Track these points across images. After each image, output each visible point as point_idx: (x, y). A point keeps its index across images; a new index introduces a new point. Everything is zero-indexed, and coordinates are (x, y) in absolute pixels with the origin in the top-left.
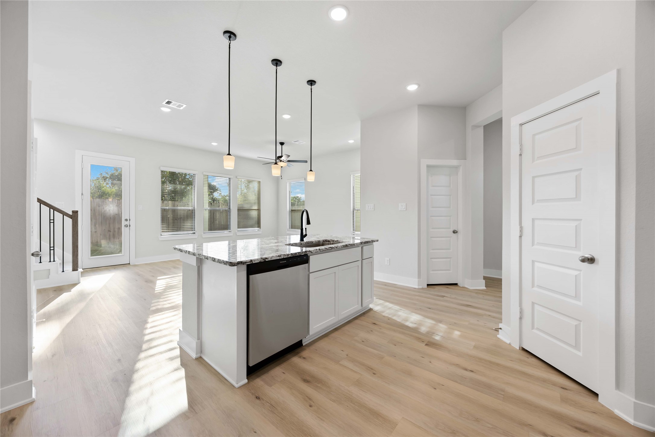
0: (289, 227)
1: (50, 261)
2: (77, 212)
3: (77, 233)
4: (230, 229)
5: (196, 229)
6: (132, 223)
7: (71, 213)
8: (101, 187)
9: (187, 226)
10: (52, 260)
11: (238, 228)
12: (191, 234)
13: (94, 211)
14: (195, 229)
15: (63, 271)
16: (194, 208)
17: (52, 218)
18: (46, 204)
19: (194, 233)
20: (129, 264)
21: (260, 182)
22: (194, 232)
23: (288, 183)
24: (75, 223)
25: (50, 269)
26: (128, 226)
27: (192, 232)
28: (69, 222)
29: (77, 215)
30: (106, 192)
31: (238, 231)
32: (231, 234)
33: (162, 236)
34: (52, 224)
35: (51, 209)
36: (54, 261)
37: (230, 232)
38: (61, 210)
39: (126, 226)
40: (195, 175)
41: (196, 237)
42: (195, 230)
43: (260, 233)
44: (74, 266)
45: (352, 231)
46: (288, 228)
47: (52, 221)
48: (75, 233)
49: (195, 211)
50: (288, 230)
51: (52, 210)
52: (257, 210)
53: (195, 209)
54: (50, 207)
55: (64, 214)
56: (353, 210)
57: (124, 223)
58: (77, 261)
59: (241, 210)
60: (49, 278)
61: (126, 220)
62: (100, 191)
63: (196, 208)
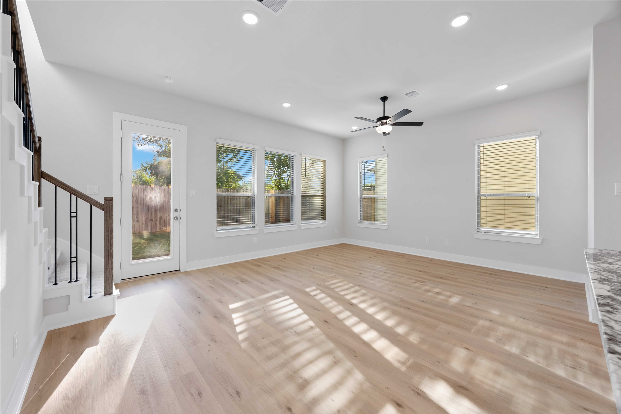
0: (360, 218)
1: (71, 281)
2: (111, 199)
3: (111, 234)
4: (293, 221)
5: (256, 222)
6: (183, 214)
7: (102, 202)
8: (142, 177)
9: (245, 217)
10: (74, 279)
11: (302, 219)
12: (251, 228)
13: (137, 198)
14: (254, 221)
15: (91, 297)
16: (254, 193)
17: (74, 210)
18: (64, 186)
19: (254, 227)
20: (179, 270)
21: (325, 161)
22: (253, 225)
23: (359, 162)
24: (108, 218)
25: (69, 296)
26: (178, 219)
27: (251, 225)
28: (99, 215)
29: (111, 204)
30: (146, 182)
31: (302, 223)
32: (294, 228)
33: (218, 232)
34: (74, 220)
35: (72, 195)
36: (77, 280)
37: (293, 224)
38: (88, 197)
39: (176, 218)
40: (255, 151)
41: (257, 232)
42: (254, 223)
43: (325, 225)
44: (107, 287)
45: (477, 226)
46: (359, 220)
47: (73, 215)
48: (108, 233)
49: (254, 198)
50: (359, 222)
51: (74, 197)
52: (323, 196)
53: (254, 196)
54: (72, 191)
55: (92, 202)
56: (478, 196)
57: (173, 214)
58: (111, 279)
59: (304, 197)
60: (67, 310)
61: (176, 210)
62: (141, 180)
63: (256, 193)
